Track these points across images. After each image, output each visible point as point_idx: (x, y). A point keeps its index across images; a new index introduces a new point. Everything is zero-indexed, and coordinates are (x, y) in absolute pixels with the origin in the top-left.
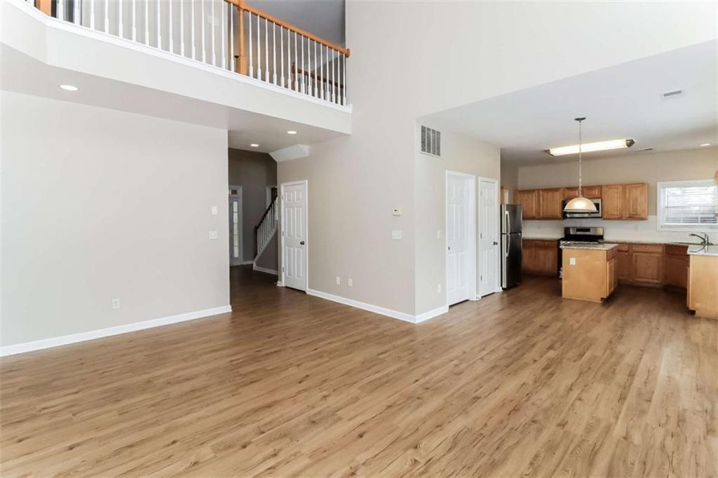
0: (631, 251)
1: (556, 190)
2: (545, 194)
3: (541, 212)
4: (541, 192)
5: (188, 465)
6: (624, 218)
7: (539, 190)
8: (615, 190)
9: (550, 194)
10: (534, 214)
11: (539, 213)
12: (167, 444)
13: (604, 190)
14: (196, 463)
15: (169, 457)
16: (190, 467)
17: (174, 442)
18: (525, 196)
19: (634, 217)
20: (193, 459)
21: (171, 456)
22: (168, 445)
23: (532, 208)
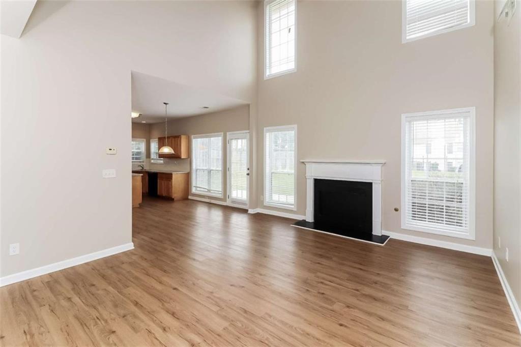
5: (351, 309)
12: (345, 328)
14: (348, 307)
15: (354, 320)
16: (352, 308)
17: (341, 325)
20: (346, 309)
21: (352, 320)
22: (346, 326)
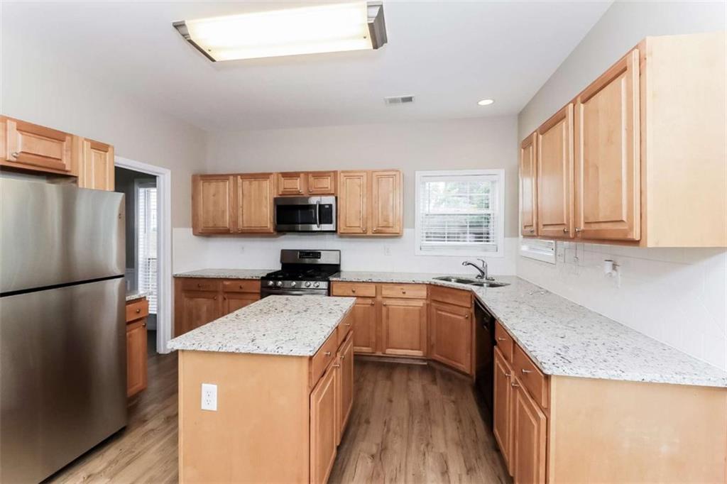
0: (379, 298)
1: (265, 176)
2: (247, 183)
3: (240, 219)
4: (240, 180)
6: (369, 233)
7: (235, 176)
8: (357, 181)
9: (255, 183)
10: (227, 222)
11: (235, 223)
13: (341, 178)
18: (213, 187)
19: (384, 233)
23: (224, 212)
